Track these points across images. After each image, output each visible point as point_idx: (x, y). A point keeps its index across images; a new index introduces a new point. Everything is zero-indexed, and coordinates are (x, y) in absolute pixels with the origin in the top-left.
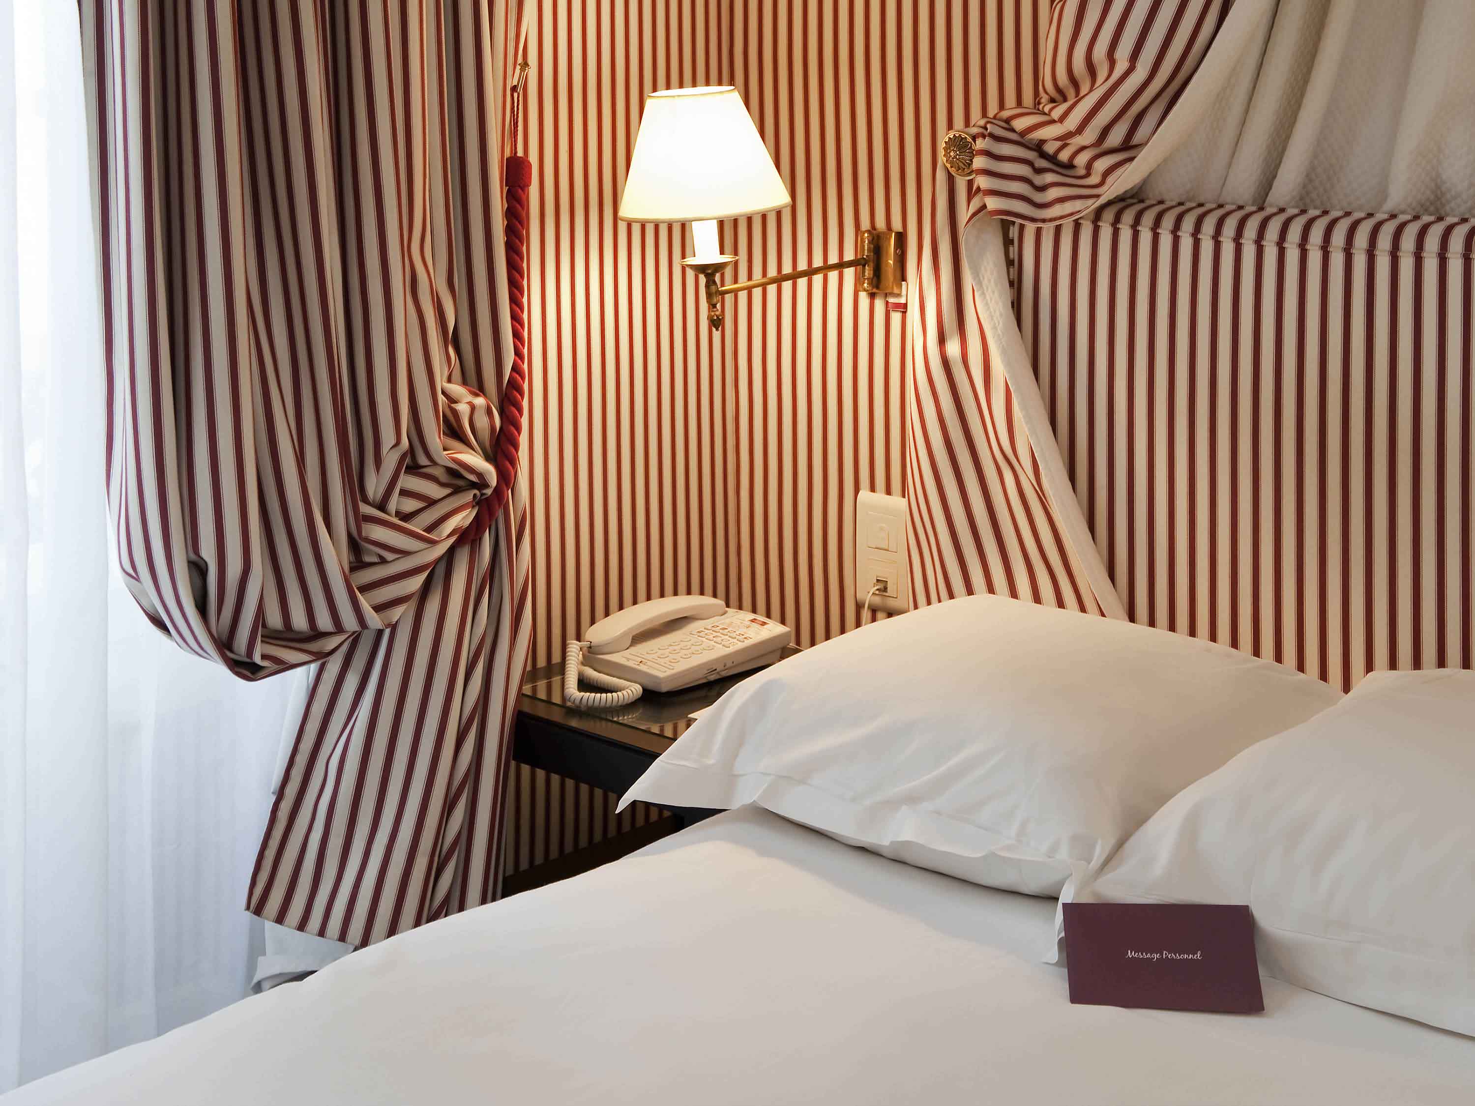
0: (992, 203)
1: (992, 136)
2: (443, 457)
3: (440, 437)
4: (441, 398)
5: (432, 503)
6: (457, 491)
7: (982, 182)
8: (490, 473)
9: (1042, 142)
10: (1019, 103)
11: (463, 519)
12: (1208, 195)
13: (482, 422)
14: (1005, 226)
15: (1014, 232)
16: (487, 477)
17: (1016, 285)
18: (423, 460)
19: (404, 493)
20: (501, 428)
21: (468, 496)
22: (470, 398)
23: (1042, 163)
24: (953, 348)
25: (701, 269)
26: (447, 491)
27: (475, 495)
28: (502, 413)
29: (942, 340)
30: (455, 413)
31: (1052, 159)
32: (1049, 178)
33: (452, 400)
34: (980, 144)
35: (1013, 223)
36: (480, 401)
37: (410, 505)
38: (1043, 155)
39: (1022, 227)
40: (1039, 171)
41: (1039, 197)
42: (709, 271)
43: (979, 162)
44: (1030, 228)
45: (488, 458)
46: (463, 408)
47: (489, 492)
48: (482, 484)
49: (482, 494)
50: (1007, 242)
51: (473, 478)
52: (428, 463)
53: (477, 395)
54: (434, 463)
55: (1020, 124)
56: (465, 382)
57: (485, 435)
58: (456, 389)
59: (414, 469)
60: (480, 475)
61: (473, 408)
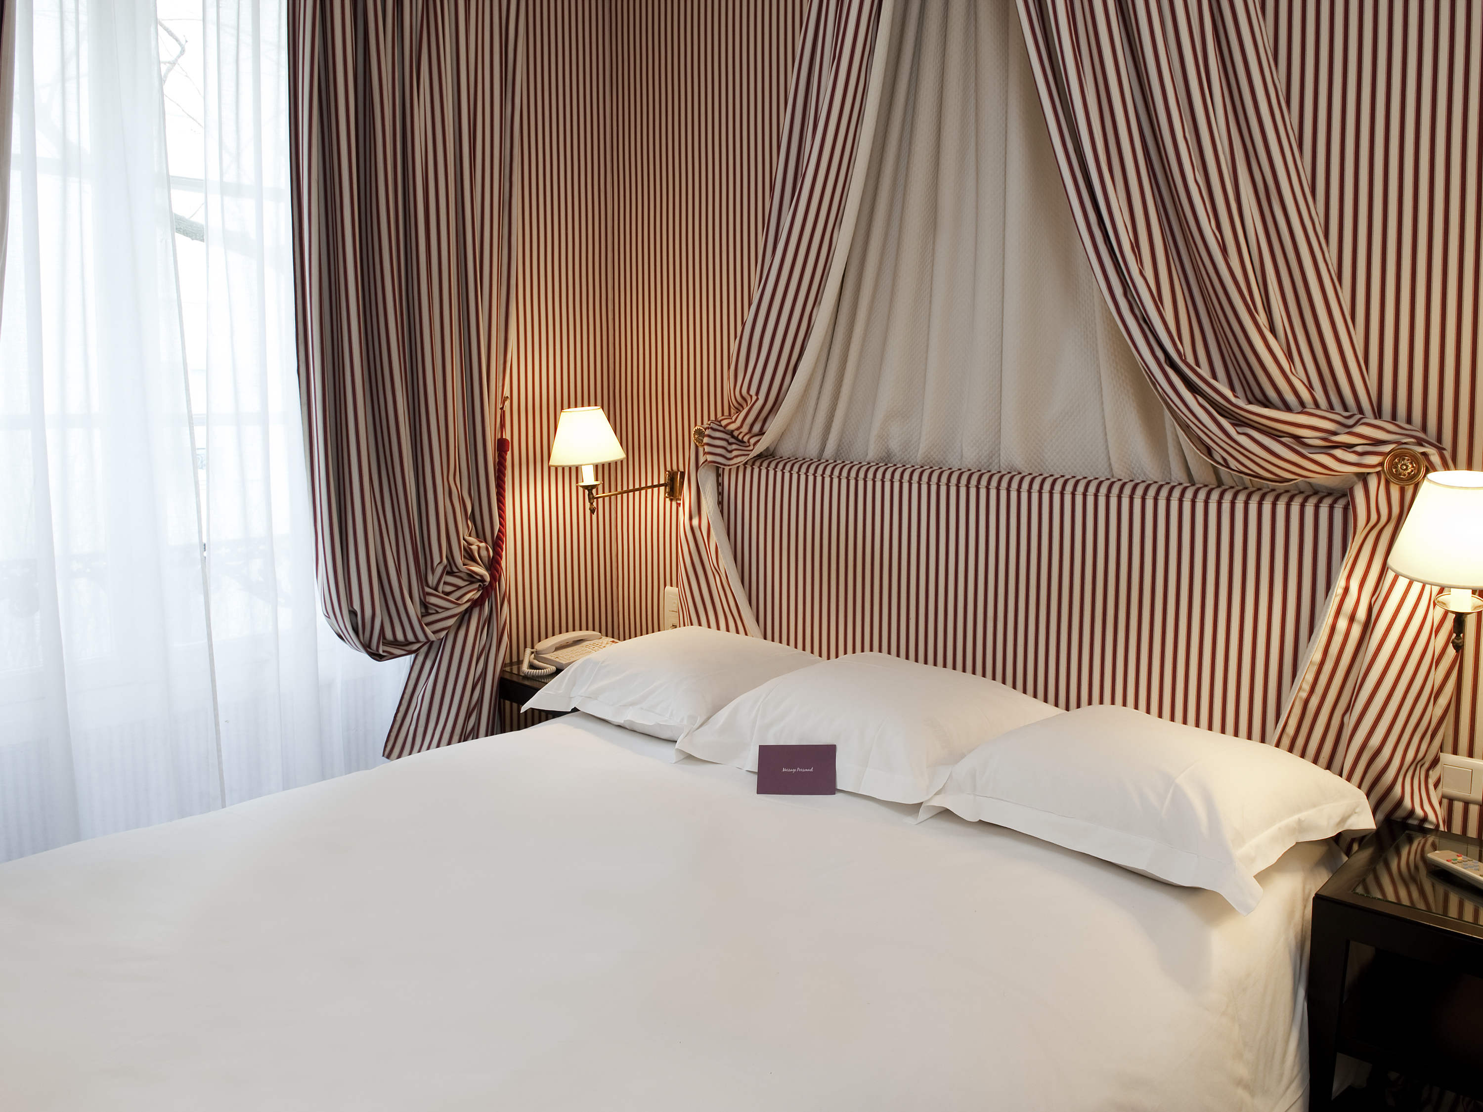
0: (710, 458)
1: (712, 428)
2: (463, 568)
3: (462, 559)
4: (462, 542)
5: (459, 588)
6: (472, 583)
7: (707, 449)
8: (485, 575)
9: (732, 431)
10: (723, 415)
11: (474, 595)
12: (800, 455)
13: (484, 553)
14: (718, 468)
15: (721, 471)
16: (485, 578)
17: (720, 494)
18: (455, 570)
19: (445, 583)
20: (493, 557)
21: (476, 585)
22: (478, 543)
23: (732, 440)
24: (695, 522)
25: (585, 487)
26: (467, 583)
27: (480, 585)
28: (494, 550)
29: (691, 518)
30: (470, 549)
31: (736, 438)
32: (734, 447)
33: (469, 544)
34: (707, 432)
35: (721, 467)
36: (483, 545)
37: (448, 589)
38: (733, 437)
39: (724, 469)
40: (730, 444)
41: (729, 455)
42: (589, 488)
43: (706, 440)
44: (727, 468)
45: (487, 569)
46: (474, 548)
47: (487, 584)
48: (483, 580)
49: (484, 585)
50: (718, 475)
51: (478, 577)
52: (457, 571)
53: (481, 542)
54: (460, 571)
55: (724, 423)
56: (478, 536)
57: (486, 560)
58: (472, 539)
59: (451, 573)
60: (481, 576)
61: (479, 548)
